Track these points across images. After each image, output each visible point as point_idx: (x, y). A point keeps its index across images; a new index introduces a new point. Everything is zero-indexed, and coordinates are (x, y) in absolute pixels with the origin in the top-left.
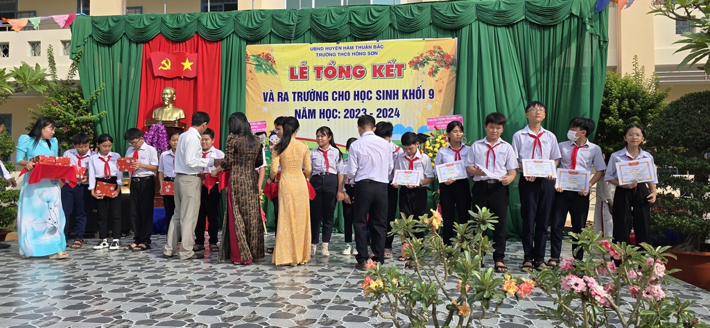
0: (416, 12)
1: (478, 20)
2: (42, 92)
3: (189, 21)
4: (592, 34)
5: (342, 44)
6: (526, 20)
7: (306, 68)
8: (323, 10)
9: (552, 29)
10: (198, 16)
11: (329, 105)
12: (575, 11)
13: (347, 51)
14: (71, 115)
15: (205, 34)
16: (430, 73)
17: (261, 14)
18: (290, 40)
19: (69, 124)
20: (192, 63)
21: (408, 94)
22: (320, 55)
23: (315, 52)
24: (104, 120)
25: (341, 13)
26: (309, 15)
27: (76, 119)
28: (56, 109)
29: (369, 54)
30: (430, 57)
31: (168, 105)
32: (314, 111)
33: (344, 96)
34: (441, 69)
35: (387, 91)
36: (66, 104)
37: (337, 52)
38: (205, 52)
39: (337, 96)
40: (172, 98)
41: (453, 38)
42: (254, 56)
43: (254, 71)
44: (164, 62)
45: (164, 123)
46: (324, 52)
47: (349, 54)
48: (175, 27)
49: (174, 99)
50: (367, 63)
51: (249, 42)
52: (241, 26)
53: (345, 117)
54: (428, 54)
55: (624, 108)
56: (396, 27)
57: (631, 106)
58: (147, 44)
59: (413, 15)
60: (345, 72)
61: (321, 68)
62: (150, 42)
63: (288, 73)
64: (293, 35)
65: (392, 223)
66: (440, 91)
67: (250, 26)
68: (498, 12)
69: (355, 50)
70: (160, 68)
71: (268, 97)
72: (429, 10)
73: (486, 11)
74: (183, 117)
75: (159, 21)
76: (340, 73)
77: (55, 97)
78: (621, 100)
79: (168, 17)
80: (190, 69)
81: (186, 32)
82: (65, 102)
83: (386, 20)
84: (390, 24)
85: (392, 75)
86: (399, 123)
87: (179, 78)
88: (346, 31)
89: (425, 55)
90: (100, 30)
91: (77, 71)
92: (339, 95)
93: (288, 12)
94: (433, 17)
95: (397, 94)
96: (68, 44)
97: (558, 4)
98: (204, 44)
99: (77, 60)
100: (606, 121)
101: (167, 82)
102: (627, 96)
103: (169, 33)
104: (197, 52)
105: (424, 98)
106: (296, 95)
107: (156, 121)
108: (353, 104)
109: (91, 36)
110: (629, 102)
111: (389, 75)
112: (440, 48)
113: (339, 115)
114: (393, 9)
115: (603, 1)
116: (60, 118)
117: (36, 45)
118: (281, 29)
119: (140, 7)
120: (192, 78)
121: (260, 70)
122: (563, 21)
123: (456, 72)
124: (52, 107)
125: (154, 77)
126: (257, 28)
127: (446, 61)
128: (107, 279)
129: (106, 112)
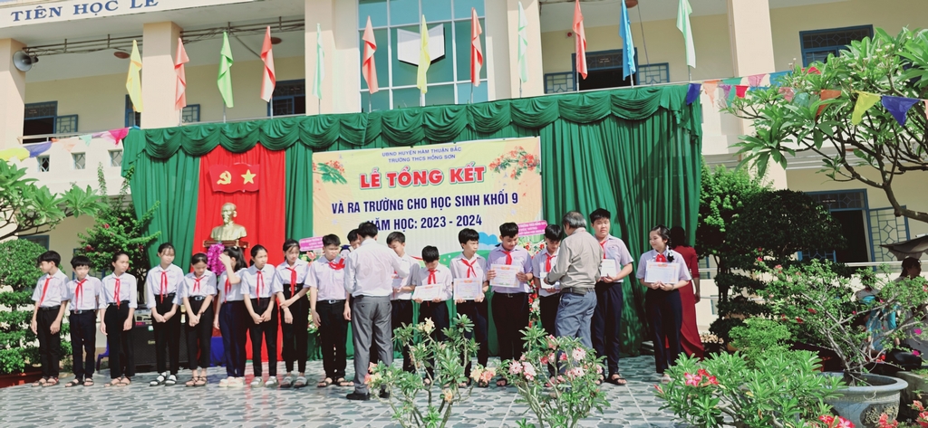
0: (494, 111)
1: (561, 118)
2: (93, 216)
3: (250, 130)
4: (683, 129)
5: (416, 148)
6: (612, 115)
7: (378, 175)
8: (392, 112)
9: (641, 126)
10: (259, 124)
11: (404, 214)
12: (665, 104)
13: (422, 155)
14: (124, 239)
15: (267, 143)
16: (512, 176)
17: (328, 120)
18: (360, 146)
19: (121, 247)
20: (254, 175)
21: (490, 199)
22: (393, 160)
23: (387, 158)
25: (415, 115)
26: (380, 119)
27: (128, 242)
28: (109, 232)
29: (446, 157)
30: (511, 159)
31: (228, 223)
32: (388, 221)
33: (420, 203)
34: (523, 170)
35: (467, 197)
36: (118, 226)
37: (411, 157)
38: (267, 162)
39: (413, 204)
40: (232, 214)
41: (536, 136)
42: (321, 164)
43: (321, 180)
44: (223, 176)
45: (224, 243)
46: (397, 157)
47: (424, 158)
48: (236, 136)
49: (235, 216)
50: (445, 167)
51: (315, 149)
52: (307, 133)
53: (422, 227)
54: (510, 155)
55: (725, 205)
56: (474, 127)
57: (733, 203)
58: (205, 158)
59: (490, 113)
60: (420, 178)
61: (395, 175)
62: (208, 155)
63: (358, 181)
64: (363, 141)
65: (395, 331)
66: (524, 194)
67: (316, 133)
68: (582, 108)
69: (430, 154)
70: (220, 182)
71: (337, 209)
72: (507, 109)
73: (569, 107)
74: (244, 234)
75: (218, 132)
76: (416, 179)
77: (105, 218)
78: (723, 196)
79: (227, 127)
80: (252, 182)
81: (247, 142)
82: (117, 223)
83: (462, 122)
84: (468, 126)
85: (472, 179)
87: (240, 192)
88: (421, 134)
89: (505, 157)
90: (154, 144)
91: (129, 189)
92: (416, 203)
93: (358, 117)
94: (513, 115)
95: (478, 200)
96: (116, 154)
97: (646, 97)
98: (267, 156)
99: (129, 175)
100: (708, 220)
101: (227, 198)
102: (730, 191)
103: (229, 144)
104: (259, 163)
105: (507, 203)
106: (368, 205)
107: (214, 241)
108: (431, 212)
109: (144, 151)
110: (731, 199)
111: (468, 179)
112: (521, 148)
113: (415, 225)
114: (470, 109)
115: (694, 92)
116: (111, 243)
117: (79, 156)
118: (350, 134)
119: (198, 106)
120: (254, 192)
121: (328, 179)
122: (653, 115)
123: (541, 174)
124: (104, 230)
125: (214, 193)
126: (324, 134)
127: (529, 162)
128: (166, 406)
129: (160, 232)
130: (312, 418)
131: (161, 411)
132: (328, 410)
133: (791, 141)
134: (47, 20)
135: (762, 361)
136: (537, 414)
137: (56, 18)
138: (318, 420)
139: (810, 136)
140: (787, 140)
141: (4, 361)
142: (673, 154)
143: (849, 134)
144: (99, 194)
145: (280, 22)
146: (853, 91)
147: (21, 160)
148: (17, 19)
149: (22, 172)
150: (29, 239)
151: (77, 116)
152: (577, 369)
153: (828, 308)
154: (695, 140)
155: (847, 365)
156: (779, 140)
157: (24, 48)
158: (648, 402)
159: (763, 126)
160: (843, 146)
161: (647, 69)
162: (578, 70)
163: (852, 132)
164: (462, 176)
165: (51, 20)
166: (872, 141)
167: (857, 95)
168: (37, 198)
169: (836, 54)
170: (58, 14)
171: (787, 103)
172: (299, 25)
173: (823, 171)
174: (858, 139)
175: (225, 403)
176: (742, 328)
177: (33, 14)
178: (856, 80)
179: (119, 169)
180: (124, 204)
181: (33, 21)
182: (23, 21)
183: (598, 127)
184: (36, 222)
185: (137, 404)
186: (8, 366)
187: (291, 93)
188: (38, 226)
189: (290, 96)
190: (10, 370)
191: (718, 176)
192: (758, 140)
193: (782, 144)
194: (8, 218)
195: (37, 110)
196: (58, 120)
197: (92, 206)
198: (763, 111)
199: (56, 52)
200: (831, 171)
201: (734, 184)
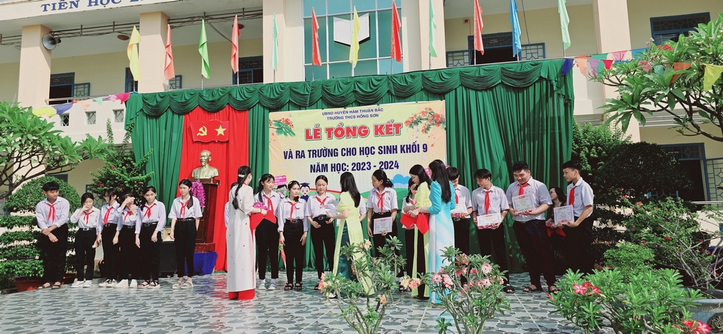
0: (409, 80)
1: (462, 85)
2: (104, 159)
3: (222, 95)
4: (559, 94)
5: (348, 109)
6: (502, 83)
7: (319, 130)
8: (332, 81)
9: (525, 91)
10: (228, 89)
11: (339, 160)
12: (544, 75)
13: (353, 114)
14: (126, 177)
15: (235, 105)
16: (423, 130)
17: (281, 87)
18: (305, 107)
19: (124, 184)
20: (224, 129)
21: (405, 148)
22: (331, 118)
23: (326, 116)
24: (152, 179)
25: (348, 83)
26: (320, 86)
27: (129, 180)
28: (115, 171)
29: (371, 116)
30: (422, 117)
31: (205, 166)
32: (327, 165)
33: (351, 152)
34: (432, 126)
35: (387, 147)
36: (121, 167)
37: (344, 115)
38: (235, 119)
39: (346, 152)
40: (208, 159)
41: (442, 100)
42: (276, 121)
43: (276, 134)
44: (201, 129)
45: (202, 180)
46: (334, 115)
47: (354, 117)
48: (210, 100)
49: (210, 160)
50: (370, 123)
51: (271, 110)
52: (265, 97)
53: (353, 170)
54: (421, 115)
55: (592, 155)
56: (393, 93)
57: (599, 153)
58: (187, 115)
59: (406, 82)
60: (351, 132)
61: (332, 129)
62: (190, 113)
63: (304, 134)
64: (308, 103)
66: (432, 145)
67: (272, 97)
68: (478, 77)
69: (359, 114)
70: (199, 134)
71: (288, 155)
72: (419, 79)
73: (468, 77)
74: (217, 175)
75: (197, 96)
76: (348, 133)
77: (112, 161)
78: (590, 149)
79: (204, 92)
80: (223, 134)
81: (220, 104)
82: (120, 165)
83: (384, 88)
84: (389, 92)
85: (391, 133)
86: (399, 173)
87: (214, 142)
88: (353, 98)
89: (418, 116)
90: (149, 105)
91: (130, 139)
92: (347, 152)
93: (304, 84)
94: (424, 84)
95: (396, 149)
96: (119, 112)
97: (529, 69)
98: (234, 115)
99: (130, 128)
101: (204, 146)
102: (596, 143)
103: (206, 105)
104: (229, 120)
105: (419, 151)
106: (311, 152)
107: (195, 179)
108: (359, 158)
109: (142, 110)
110: (597, 149)
111: (389, 133)
112: (430, 109)
113: (347, 168)
114: (390, 78)
115: (567, 65)
116: (116, 180)
117: (91, 114)
118: (298, 98)
119: (181, 76)
120: (224, 142)
121: (281, 133)
122: (534, 83)
123: (446, 129)
124: (111, 171)
125: (194, 142)
126: (278, 98)
127: (436, 120)
128: (160, 305)
129: (153, 172)
130: (273, 316)
131: (157, 309)
132: (284, 310)
133: (650, 103)
134: (68, 10)
135: (634, 276)
136: (453, 315)
137: (74, 9)
138: (277, 317)
139: (664, 99)
140: (646, 103)
141: (37, 269)
142: (551, 114)
143: (695, 99)
144: (107, 142)
145: (244, 12)
146: (701, 64)
147: (50, 117)
148: (45, 10)
149: (51, 125)
150: (56, 176)
151: (89, 84)
152: (486, 280)
153: (681, 236)
154: (569, 103)
155: (696, 281)
156: (640, 102)
157: (50, 32)
158: (535, 308)
159: (626, 91)
160: (691, 108)
161: (528, 48)
162: (476, 48)
163: (698, 97)
164: (384, 130)
165: (71, 10)
166: (714, 104)
167: (704, 66)
168: (62, 145)
169: (686, 34)
170: (76, 6)
171: (646, 73)
172: (258, 14)
173: (675, 127)
174: (702, 102)
175: (205, 304)
176: (614, 251)
177: (57, 6)
178: (703, 55)
179: (123, 124)
180: (126, 151)
181: (57, 12)
182: (50, 11)
183: (491, 92)
184: (61, 163)
185: (138, 303)
186: (39, 272)
187: (251, 67)
188: (62, 167)
189: (252, 69)
190: (42, 276)
191: (586, 131)
192: (622, 102)
193: (641, 106)
194: (40, 160)
195: (59, 79)
196: (75, 87)
197: (102, 152)
198: (626, 79)
199: (74, 35)
200: (681, 127)
201: (599, 138)
